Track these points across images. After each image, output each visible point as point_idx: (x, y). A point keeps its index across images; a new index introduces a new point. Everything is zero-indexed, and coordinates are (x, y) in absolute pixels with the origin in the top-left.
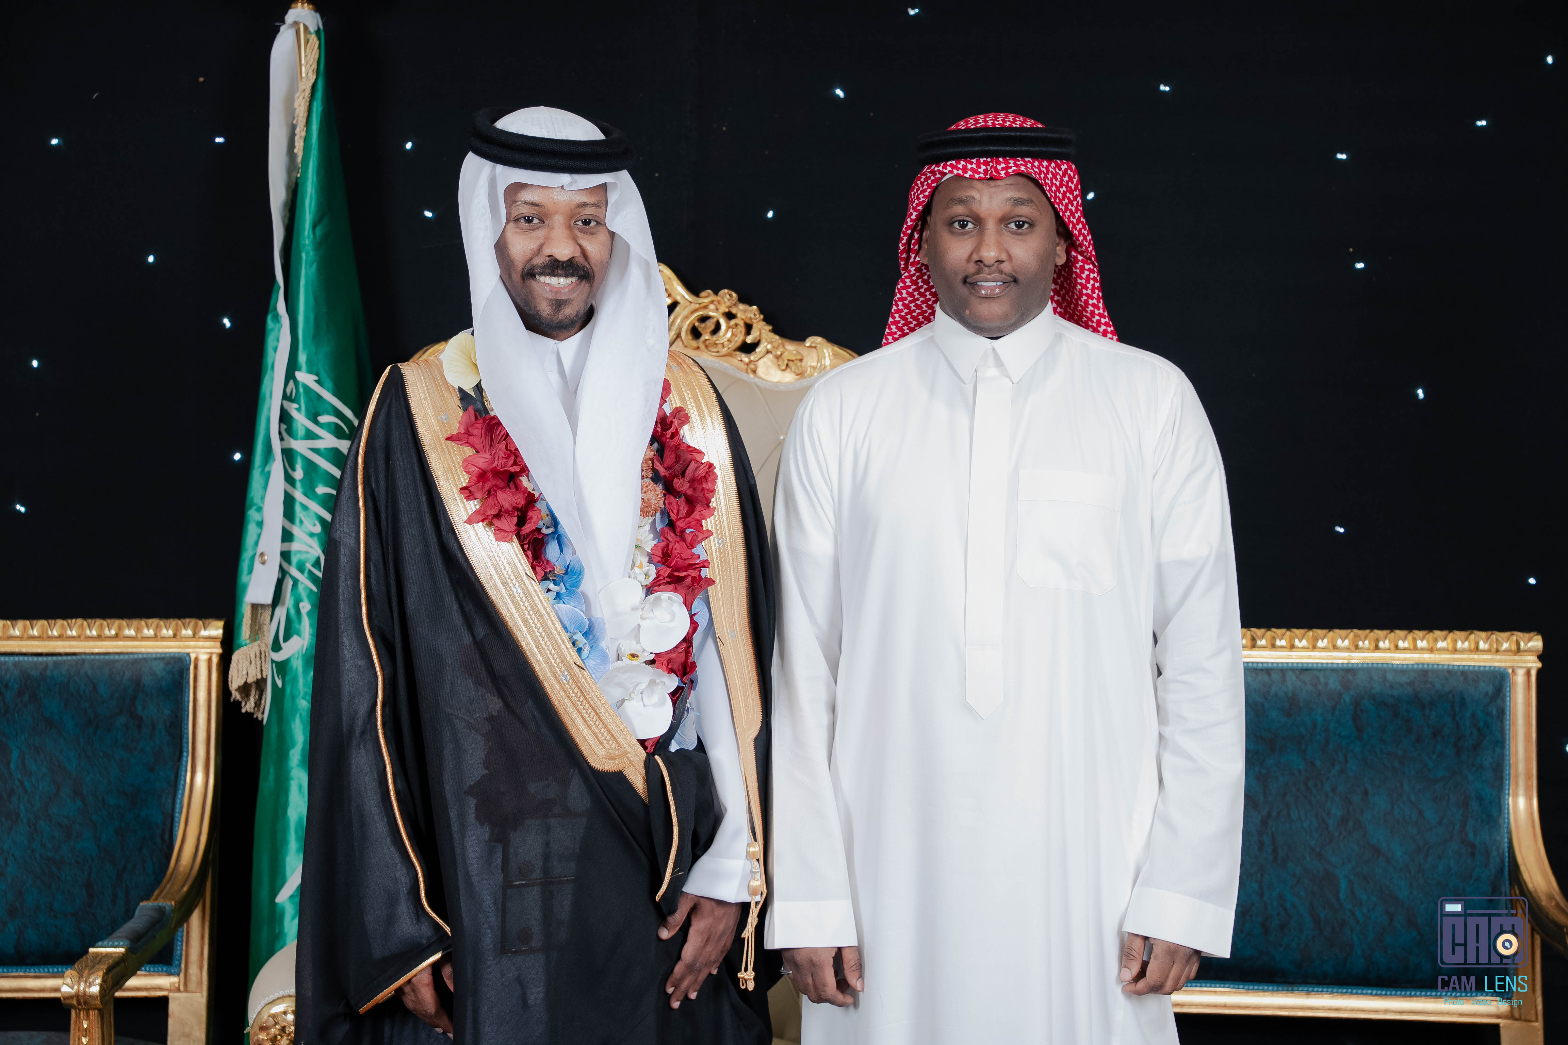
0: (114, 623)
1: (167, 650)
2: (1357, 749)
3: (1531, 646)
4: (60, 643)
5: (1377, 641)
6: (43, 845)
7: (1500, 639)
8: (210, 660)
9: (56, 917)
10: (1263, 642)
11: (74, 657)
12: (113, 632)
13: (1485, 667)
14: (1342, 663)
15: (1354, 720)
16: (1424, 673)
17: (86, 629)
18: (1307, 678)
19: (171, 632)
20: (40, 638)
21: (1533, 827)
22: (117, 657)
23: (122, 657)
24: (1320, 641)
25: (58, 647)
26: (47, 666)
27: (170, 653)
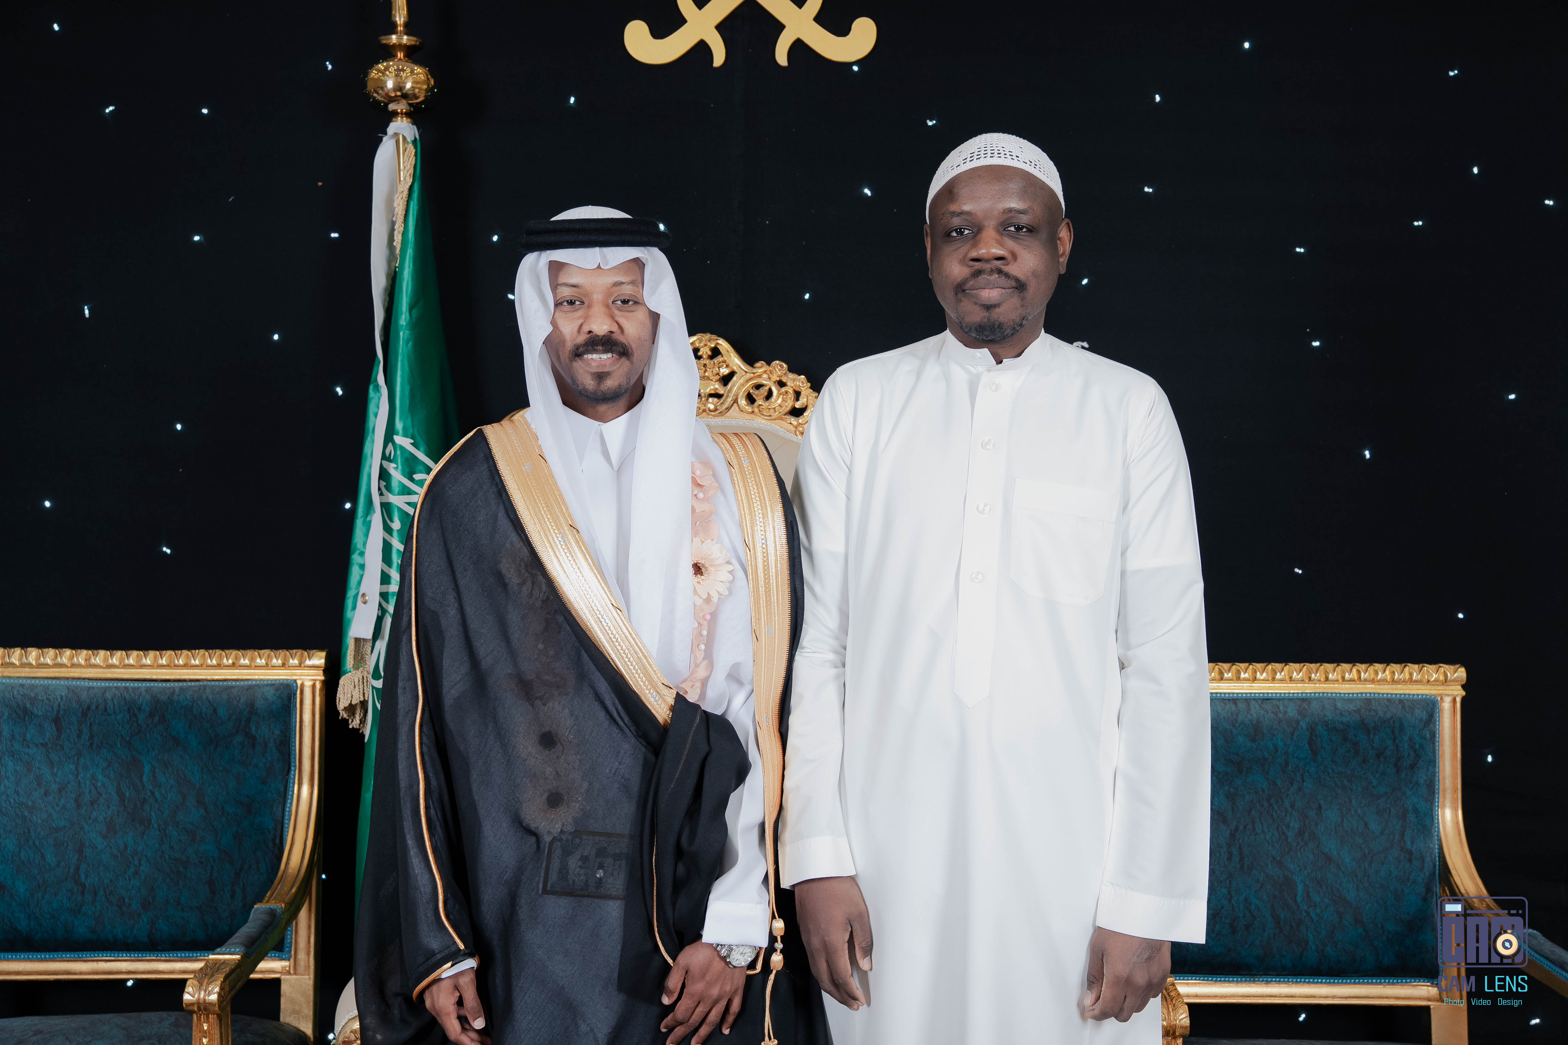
0: (231, 653)
1: (277, 677)
2: (1312, 770)
3: (1457, 677)
4: (185, 671)
5: (1326, 673)
6: (171, 848)
7: (1431, 672)
8: (314, 686)
9: (183, 910)
10: (1230, 674)
11: (197, 683)
12: (230, 661)
13: (1418, 695)
14: (1298, 693)
15: (1310, 744)
16: (1368, 701)
17: (207, 659)
18: (1268, 707)
19: (280, 662)
20: (168, 666)
21: (1460, 835)
22: (234, 683)
23: (238, 683)
24: (1278, 674)
25: (183, 674)
26: (173, 693)
27: (280, 680)
